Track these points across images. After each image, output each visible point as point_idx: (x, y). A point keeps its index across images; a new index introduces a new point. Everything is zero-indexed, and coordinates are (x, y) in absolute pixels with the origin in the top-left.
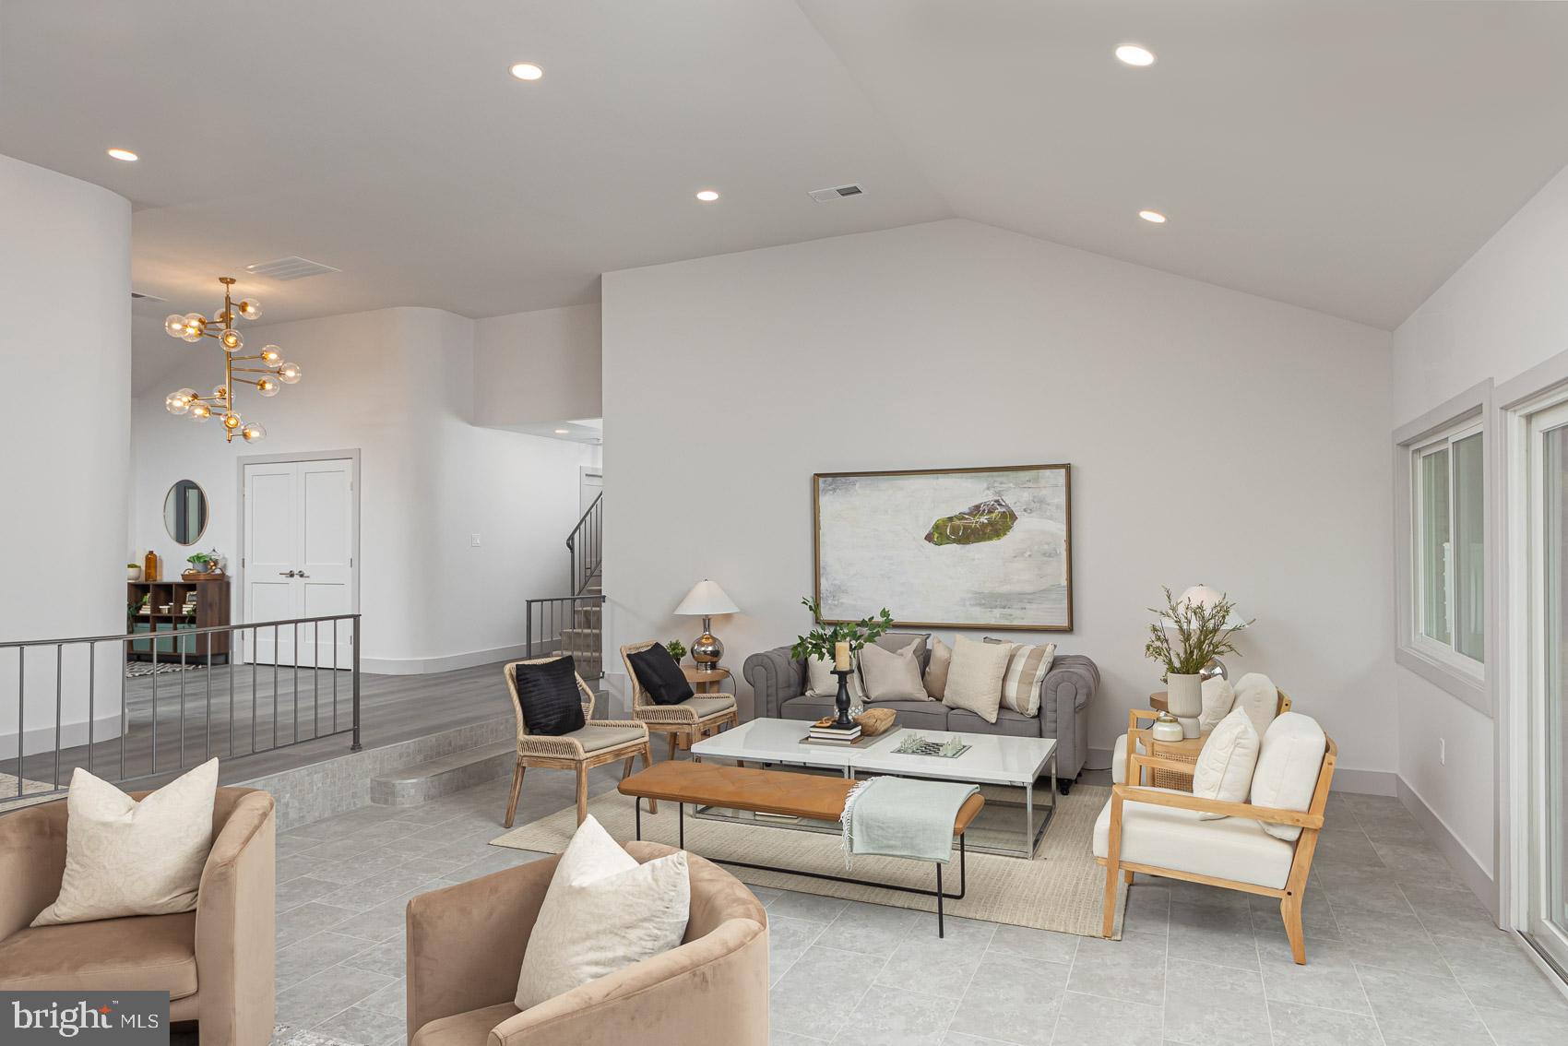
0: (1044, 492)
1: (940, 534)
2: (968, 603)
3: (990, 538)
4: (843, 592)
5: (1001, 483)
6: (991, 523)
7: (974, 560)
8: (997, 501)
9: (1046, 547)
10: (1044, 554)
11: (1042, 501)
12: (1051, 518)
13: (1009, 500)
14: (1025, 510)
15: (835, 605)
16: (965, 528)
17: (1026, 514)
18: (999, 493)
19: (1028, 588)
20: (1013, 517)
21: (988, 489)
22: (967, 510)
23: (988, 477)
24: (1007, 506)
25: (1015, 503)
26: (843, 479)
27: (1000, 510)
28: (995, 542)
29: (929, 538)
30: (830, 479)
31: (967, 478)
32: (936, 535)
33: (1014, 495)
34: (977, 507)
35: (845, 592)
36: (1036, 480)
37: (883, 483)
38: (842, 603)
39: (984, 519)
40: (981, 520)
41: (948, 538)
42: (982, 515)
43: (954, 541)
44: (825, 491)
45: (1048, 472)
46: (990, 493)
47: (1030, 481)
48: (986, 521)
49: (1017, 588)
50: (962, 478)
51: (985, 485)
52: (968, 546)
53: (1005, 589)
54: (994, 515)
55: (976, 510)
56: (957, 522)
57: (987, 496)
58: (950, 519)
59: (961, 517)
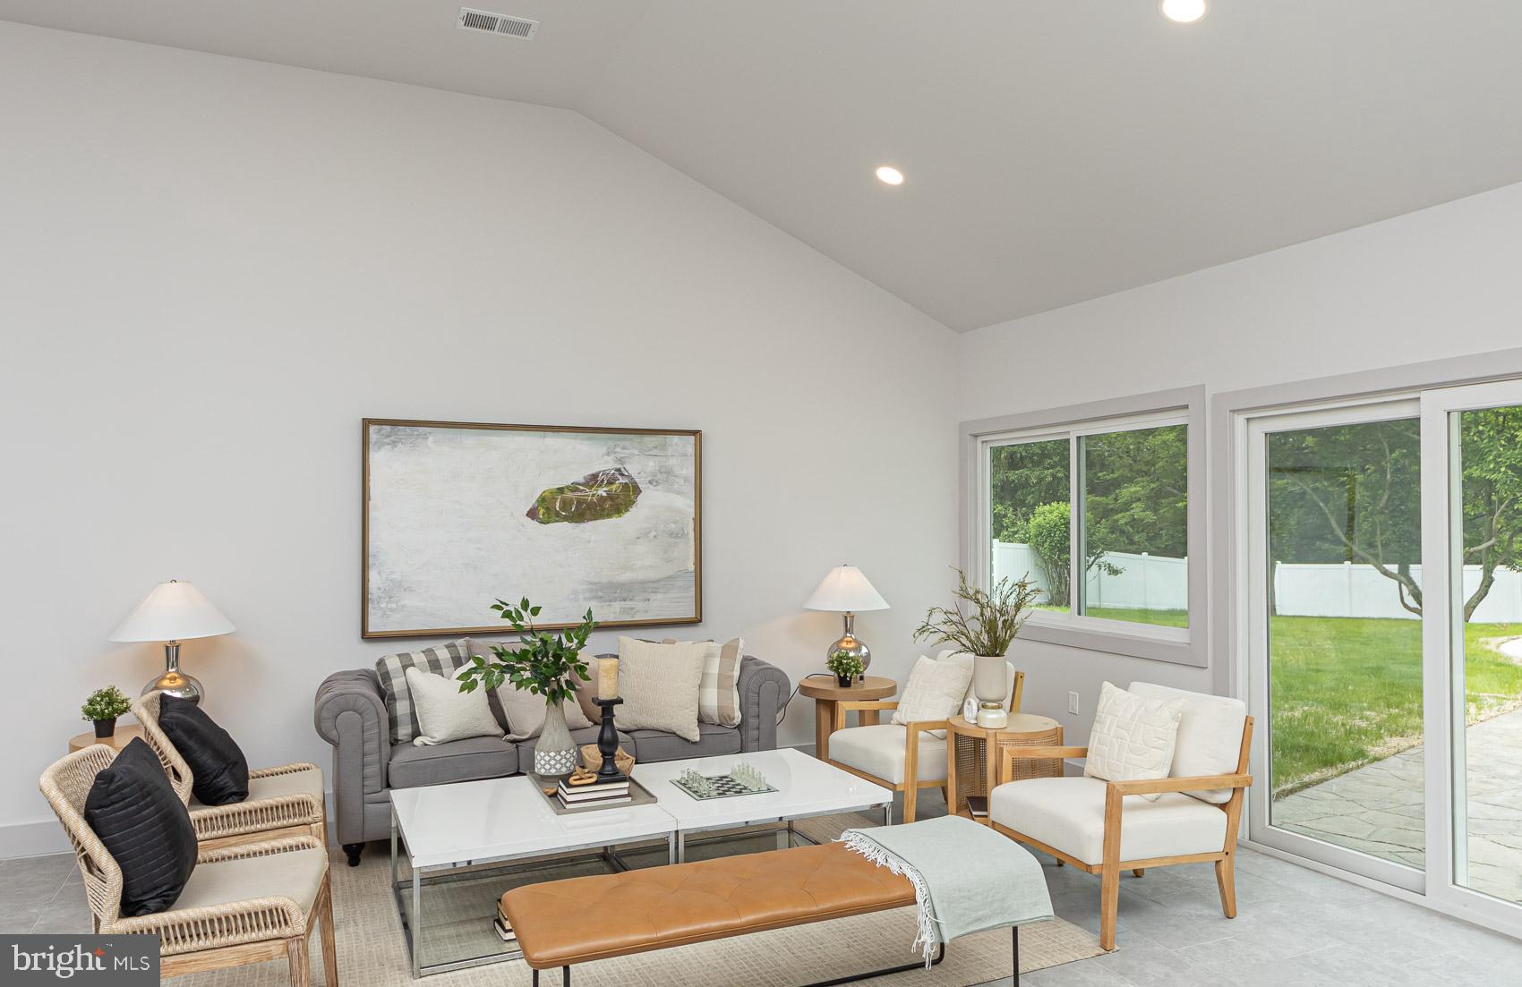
0: (672, 462)
1: (548, 509)
2: (581, 596)
3: (609, 516)
4: (405, 590)
5: (624, 448)
6: (610, 497)
7: (589, 542)
8: (619, 470)
9: (673, 526)
10: (671, 535)
11: (668, 472)
12: (678, 493)
13: (633, 469)
14: (650, 482)
15: (392, 610)
16: (580, 502)
17: (651, 487)
18: (621, 461)
19: (653, 575)
20: (637, 491)
21: (608, 454)
22: (582, 481)
23: (609, 439)
24: (629, 476)
25: (639, 473)
26: (408, 429)
27: (621, 481)
28: (614, 520)
29: (532, 514)
30: (387, 428)
31: (582, 439)
32: (542, 511)
33: (639, 465)
34: (595, 476)
35: (408, 589)
36: (663, 447)
37: (470, 439)
38: (403, 606)
39: (602, 492)
40: (599, 493)
41: (558, 514)
42: (600, 486)
43: (566, 519)
44: (380, 445)
45: (676, 439)
46: (610, 459)
47: (656, 447)
48: (605, 494)
49: (641, 576)
50: (575, 439)
51: (604, 450)
52: (582, 525)
53: (626, 577)
54: (614, 487)
55: (593, 480)
56: (569, 495)
57: (606, 462)
58: (561, 490)
59: (574, 488)
